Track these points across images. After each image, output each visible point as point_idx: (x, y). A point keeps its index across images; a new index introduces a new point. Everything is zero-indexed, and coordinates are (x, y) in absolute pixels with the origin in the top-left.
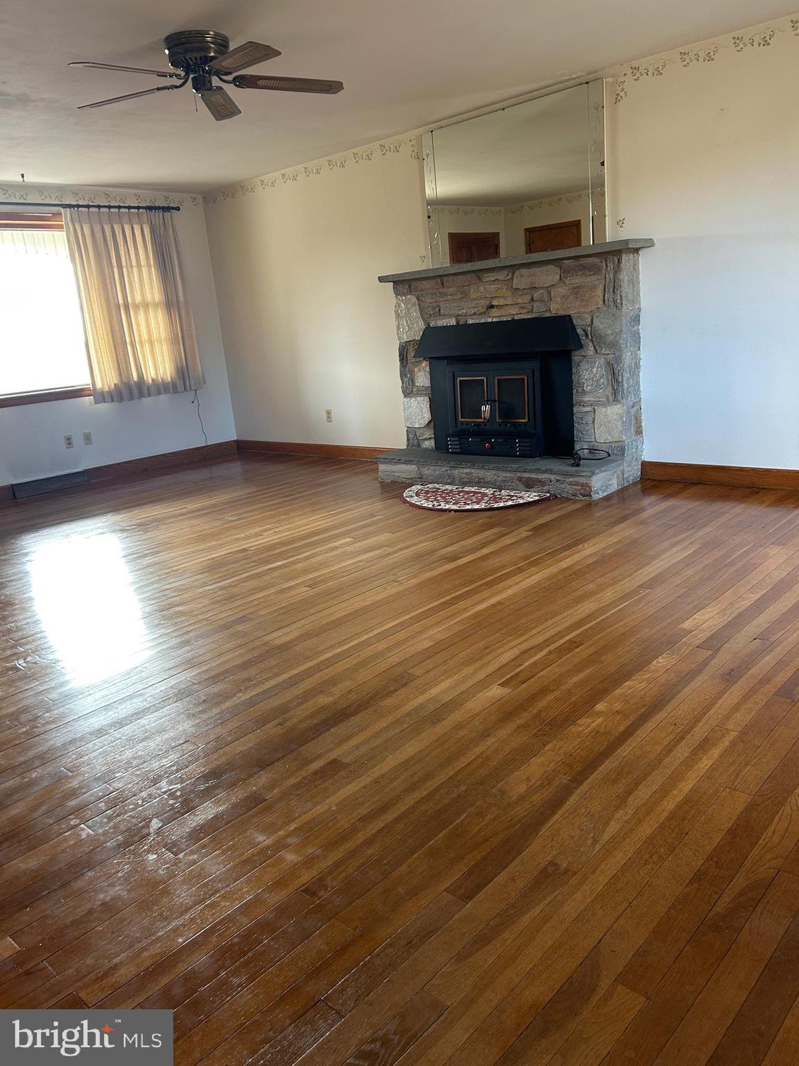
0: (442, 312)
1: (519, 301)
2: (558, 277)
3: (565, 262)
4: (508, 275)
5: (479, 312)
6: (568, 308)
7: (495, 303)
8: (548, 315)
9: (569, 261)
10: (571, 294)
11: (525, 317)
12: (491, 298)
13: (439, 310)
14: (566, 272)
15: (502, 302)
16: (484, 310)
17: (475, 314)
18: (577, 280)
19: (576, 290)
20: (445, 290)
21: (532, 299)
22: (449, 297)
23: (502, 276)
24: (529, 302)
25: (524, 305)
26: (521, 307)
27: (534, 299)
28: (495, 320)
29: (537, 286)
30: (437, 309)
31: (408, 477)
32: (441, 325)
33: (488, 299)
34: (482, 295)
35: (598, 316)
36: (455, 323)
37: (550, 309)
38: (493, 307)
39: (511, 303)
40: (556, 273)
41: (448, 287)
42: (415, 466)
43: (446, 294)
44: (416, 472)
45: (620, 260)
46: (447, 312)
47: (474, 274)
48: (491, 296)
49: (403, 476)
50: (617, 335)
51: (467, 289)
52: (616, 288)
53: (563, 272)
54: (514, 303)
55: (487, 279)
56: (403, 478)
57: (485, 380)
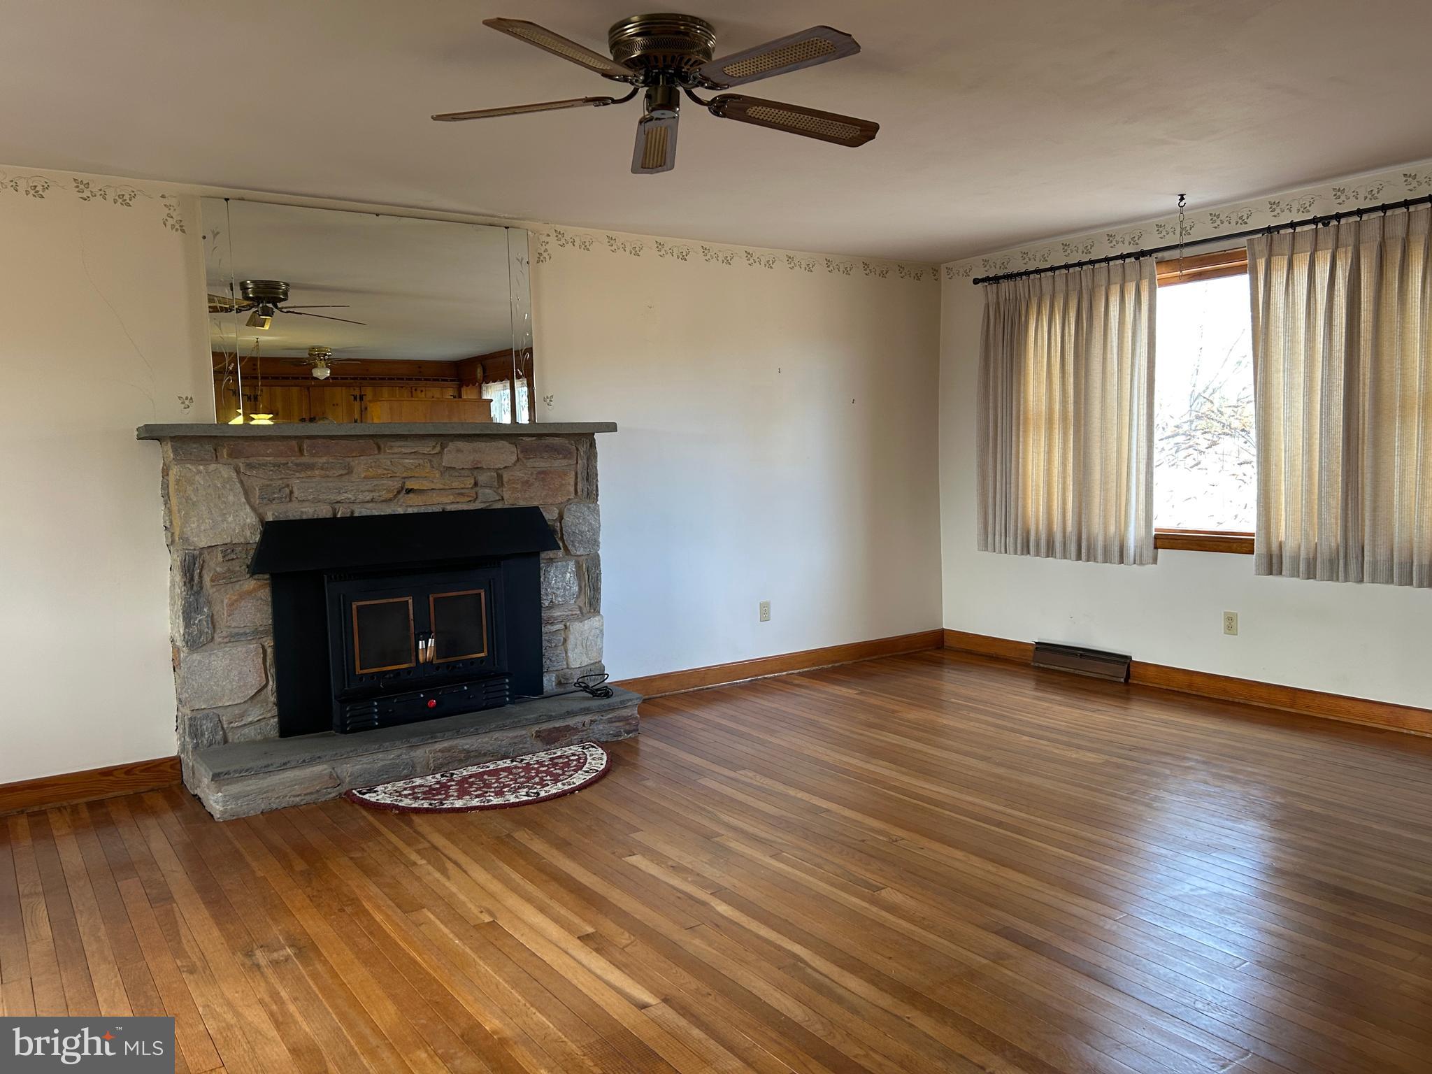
0: (296, 494)
1: (455, 485)
2: (514, 458)
3: (524, 438)
4: (434, 447)
5: (382, 498)
6: (531, 498)
7: (409, 485)
8: (499, 506)
9: (530, 439)
10: (536, 479)
11: (465, 507)
12: (405, 478)
13: (291, 492)
14: (527, 452)
15: (426, 485)
16: (391, 496)
17: (372, 500)
18: (542, 464)
19: (543, 475)
20: (306, 459)
21: (476, 484)
22: (317, 472)
23: (427, 448)
24: (472, 488)
25: (463, 491)
26: (459, 494)
27: (480, 483)
28: (410, 511)
29: (485, 467)
30: (287, 491)
31: (308, 791)
32: (298, 518)
33: (397, 479)
34: (386, 472)
35: (569, 510)
36: (329, 515)
37: (503, 499)
38: (409, 491)
39: (441, 487)
40: (513, 452)
41: (312, 455)
42: (325, 766)
43: (311, 467)
44: (327, 778)
45: (592, 444)
46: (312, 497)
47: (371, 441)
48: (404, 475)
49: (293, 793)
50: (596, 531)
51: (354, 462)
52: (590, 476)
53: (522, 452)
54: (447, 487)
55: (396, 450)
56: (295, 796)
57: (410, 601)
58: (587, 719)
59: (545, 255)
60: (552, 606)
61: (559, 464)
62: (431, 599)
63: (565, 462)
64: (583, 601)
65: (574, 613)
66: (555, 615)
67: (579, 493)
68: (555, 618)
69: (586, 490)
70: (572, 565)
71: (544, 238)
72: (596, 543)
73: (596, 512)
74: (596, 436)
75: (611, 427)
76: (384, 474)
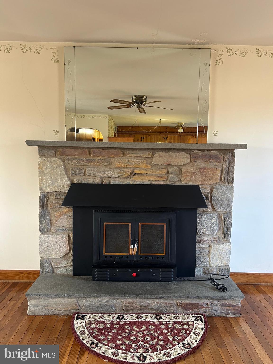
0: (87, 172)
1: (157, 172)
2: (189, 161)
3: (194, 151)
4: (149, 154)
5: (122, 177)
6: (196, 181)
7: (136, 171)
8: (179, 183)
9: (198, 151)
10: (199, 172)
11: (161, 183)
12: (134, 168)
13: (85, 172)
14: (195, 158)
15: (143, 172)
16: (127, 176)
17: (119, 177)
18: (203, 164)
19: (203, 170)
20: (91, 158)
21: (168, 172)
22: (96, 164)
23: (145, 154)
24: (165, 174)
25: (161, 175)
26: (159, 177)
27: (170, 172)
28: (135, 183)
29: (173, 165)
30: (83, 171)
31: (65, 309)
32: (86, 183)
33: (131, 168)
34: (126, 165)
35: (216, 188)
36: (100, 183)
37: (181, 180)
38: (135, 174)
39: (151, 173)
40: (188, 158)
41: (94, 156)
42: (74, 299)
43: (93, 161)
44: (74, 305)
45: (233, 155)
46: (93, 174)
47: (120, 150)
48: (133, 167)
49: (59, 309)
50: (230, 200)
51: (112, 160)
52: (230, 171)
53: (193, 158)
54: (153, 173)
55: (131, 155)
56: (59, 310)
57: (130, 225)
58: (209, 302)
59: (220, 61)
60: (203, 235)
61: (212, 165)
62: (140, 225)
63: (216, 164)
64: (220, 234)
65: (215, 239)
66: (205, 239)
67: (223, 180)
68: (204, 241)
69: (227, 178)
70: (215, 216)
71: (220, 53)
72: (230, 206)
73: (232, 190)
74: (236, 151)
75: (244, 146)
76: (125, 166)
